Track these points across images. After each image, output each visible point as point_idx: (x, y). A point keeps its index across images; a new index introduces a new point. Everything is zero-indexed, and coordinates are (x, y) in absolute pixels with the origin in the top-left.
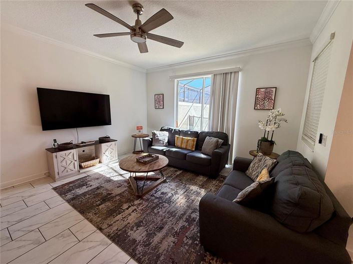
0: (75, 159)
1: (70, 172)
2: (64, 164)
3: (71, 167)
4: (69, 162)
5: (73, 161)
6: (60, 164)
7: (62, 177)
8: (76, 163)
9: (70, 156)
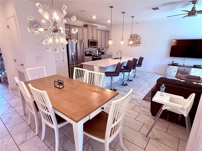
0: (175, 71)
1: (172, 75)
2: (170, 71)
3: (173, 73)
4: (173, 71)
5: (174, 71)
6: (169, 71)
7: (168, 76)
8: (175, 72)
9: (174, 69)
